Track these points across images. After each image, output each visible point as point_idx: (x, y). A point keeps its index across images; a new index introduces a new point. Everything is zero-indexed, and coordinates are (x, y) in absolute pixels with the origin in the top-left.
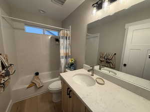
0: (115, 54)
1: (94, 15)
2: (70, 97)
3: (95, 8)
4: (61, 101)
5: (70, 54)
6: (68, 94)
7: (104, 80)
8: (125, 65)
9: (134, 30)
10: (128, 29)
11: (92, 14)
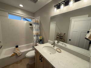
0: (65, 34)
1: (55, 12)
2: (42, 61)
3: (56, 8)
4: (34, 63)
5: (39, 34)
6: (40, 59)
7: (61, 49)
8: (70, 40)
9: (75, 21)
10: (71, 20)
11: (54, 11)
